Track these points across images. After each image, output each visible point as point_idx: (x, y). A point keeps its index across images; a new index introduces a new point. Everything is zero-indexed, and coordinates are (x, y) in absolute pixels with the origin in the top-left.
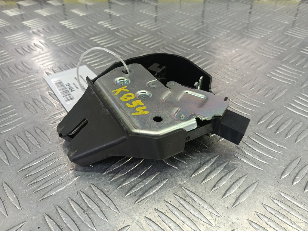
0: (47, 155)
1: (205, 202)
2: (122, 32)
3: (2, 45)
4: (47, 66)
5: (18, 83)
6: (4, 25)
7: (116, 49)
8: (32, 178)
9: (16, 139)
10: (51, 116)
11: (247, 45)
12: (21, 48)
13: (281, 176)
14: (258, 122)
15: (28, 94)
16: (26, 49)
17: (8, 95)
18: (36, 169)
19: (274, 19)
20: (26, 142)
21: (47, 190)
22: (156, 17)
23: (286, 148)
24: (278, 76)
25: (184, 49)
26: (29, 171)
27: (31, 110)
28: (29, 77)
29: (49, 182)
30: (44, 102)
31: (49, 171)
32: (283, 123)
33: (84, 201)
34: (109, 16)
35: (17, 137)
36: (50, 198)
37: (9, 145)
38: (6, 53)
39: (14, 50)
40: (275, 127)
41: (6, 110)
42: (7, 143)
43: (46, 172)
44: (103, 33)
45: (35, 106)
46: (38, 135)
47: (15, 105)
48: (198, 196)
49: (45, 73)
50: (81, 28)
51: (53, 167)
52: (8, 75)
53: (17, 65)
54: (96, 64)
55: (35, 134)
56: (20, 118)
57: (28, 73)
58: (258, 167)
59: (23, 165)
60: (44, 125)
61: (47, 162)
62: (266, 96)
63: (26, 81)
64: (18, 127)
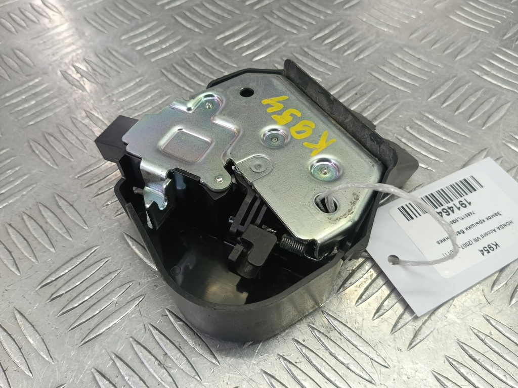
0: (84, 254)
1: (362, 340)
5: (12, 97)
7: (188, 14)
8: (63, 300)
9: (24, 221)
10: (82, 171)
12: (7, 16)
13: (493, 286)
15: (33, 123)
16: (18, 19)
18: (69, 283)
20: (44, 227)
21: (92, 323)
24: (494, 73)
25: (319, 12)
26: (58, 287)
27: (45, 160)
28: (31, 84)
29: (94, 307)
31: (92, 287)
33: (158, 344)
35: (25, 217)
36: (99, 339)
37: (14, 235)
42: (10, 230)
43: (87, 288)
46: (64, 212)
47: (13, 149)
48: (350, 328)
49: (59, 73)
51: (97, 278)
53: (4, 57)
54: (153, 51)
55: (58, 212)
56: (26, 177)
57: (28, 75)
59: (45, 275)
60: (72, 191)
61: (85, 269)
62: (472, 120)
63: (27, 95)
64: (25, 195)
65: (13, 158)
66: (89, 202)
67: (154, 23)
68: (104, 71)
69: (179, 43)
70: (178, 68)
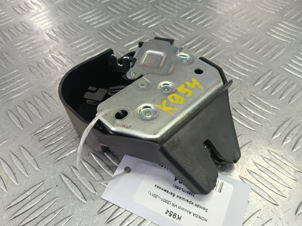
0: (57, 119)
4: (47, 26)
5: (20, 45)
7: (114, 5)
8: (46, 141)
12: (18, 6)
13: (273, 136)
14: (255, 83)
15: (31, 57)
16: (23, 8)
17: (12, 59)
20: (36, 107)
21: (61, 152)
23: (279, 109)
24: (278, 33)
25: (184, 4)
26: (43, 135)
27: (37, 75)
28: (30, 39)
29: (62, 144)
30: (48, 66)
31: (61, 135)
32: (279, 84)
33: (95, 161)
35: (27, 102)
36: (64, 159)
37: (20, 110)
38: (3, 13)
39: (12, 9)
40: (270, 89)
41: (13, 75)
42: (18, 108)
43: (59, 135)
46: (47, 100)
47: (20, 70)
49: (46, 35)
51: (64, 131)
52: (10, 37)
53: (16, 26)
54: (95, 23)
55: (43, 99)
56: (27, 83)
57: (29, 35)
58: (252, 128)
60: (52, 90)
62: (264, 56)
63: (28, 44)
64: (26, 92)
65: (21, 74)
67: (96, 9)
68: (69, 32)
69: (109, 19)
70: (108, 31)
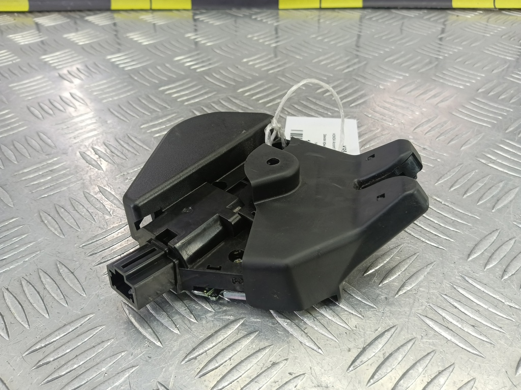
0: (78, 321)
2: (218, 76)
3: (4, 99)
4: (83, 140)
5: (29, 173)
6: (11, 63)
9: (22, 287)
10: (88, 241)
11: (442, 101)
12: (37, 106)
14: (469, 255)
15: (46, 195)
16: (46, 108)
17: (11, 197)
18: (58, 351)
19: (486, 52)
20: (41, 294)
22: (276, 47)
26: (45, 354)
27: (52, 229)
28: (49, 162)
29: (81, 377)
30: (75, 212)
31: (82, 356)
32: (515, 257)
34: (193, 46)
35: (24, 283)
37: (9, 299)
38: (10, 116)
39: (26, 109)
40: (500, 266)
41: (7, 228)
42: (6, 294)
43: (77, 356)
44: (184, 78)
45: (59, 220)
46: (64, 279)
47: (22, 218)
49: (78, 154)
50: (145, 69)
51: (88, 347)
52: (13, 158)
53: (29, 138)
55: (57, 278)
56: (32, 244)
57: (48, 155)
58: (473, 350)
59: (34, 341)
60: (75, 259)
61: (77, 336)
62: (481, 202)
63: (45, 171)
64: (26, 261)
65: (21, 227)
66: (91, 270)
68: (122, 153)
